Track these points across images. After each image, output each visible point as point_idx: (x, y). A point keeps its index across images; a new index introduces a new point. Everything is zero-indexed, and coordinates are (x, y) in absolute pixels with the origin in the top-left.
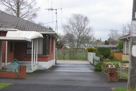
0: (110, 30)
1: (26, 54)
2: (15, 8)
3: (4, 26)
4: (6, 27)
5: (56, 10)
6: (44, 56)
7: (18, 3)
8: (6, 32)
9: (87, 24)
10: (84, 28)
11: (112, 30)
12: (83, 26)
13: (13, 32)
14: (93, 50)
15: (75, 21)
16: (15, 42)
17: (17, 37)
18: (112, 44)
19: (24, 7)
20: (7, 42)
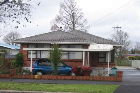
0: (135, 43)
1: (99, 62)
2: (71, 26)
3: (86, 40)
4: (88, 41)
5: (121, 28)
6: (113, 63)
7: (73, 23)
8: (89, 45)
9: (127, 39)
10: (125, 41)
11: (137, 43)
12: (124, 40)
13: (93, 45)
14: (134, 59)
15: (118, 36)
16: (95, 53)
17: (98, 49)
18: (138, 53)
19: (78, 25)
20: (88, 53)
